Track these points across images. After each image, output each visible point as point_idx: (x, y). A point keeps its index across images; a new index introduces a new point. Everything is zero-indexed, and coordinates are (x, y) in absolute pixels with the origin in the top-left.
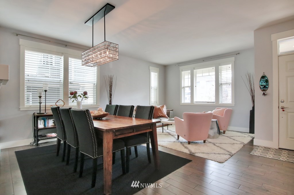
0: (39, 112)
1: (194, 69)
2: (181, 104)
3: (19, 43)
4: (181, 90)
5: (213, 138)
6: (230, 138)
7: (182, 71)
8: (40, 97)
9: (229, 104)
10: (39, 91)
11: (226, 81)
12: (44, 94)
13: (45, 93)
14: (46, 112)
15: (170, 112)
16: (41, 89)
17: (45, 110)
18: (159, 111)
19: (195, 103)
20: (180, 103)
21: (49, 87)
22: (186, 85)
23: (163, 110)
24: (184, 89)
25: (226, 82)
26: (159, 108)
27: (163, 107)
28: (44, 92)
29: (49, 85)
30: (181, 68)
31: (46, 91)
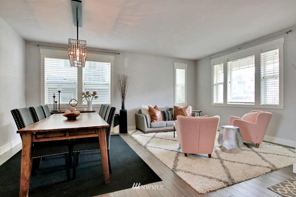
0: (53, 110)
1: (228, 61)
2: (212, 105)
3: (40, 53)
4: (213, 88)
5: (231, 151)
6: (259, 155)
7: (214, 65)
8: (54, 97)
9: (275, 106)
10: (53, 91)
11: (273, 72)
12: (57, 94)
13: (59, 93)
14: (60, 110)
15: (195, 114)
16: (55, 90)
17: (59, 108)
18: (180, 112)
19: (228, 103)
20: (212, 103)
21: (62, 88)
22: (219, 82)
23: (185, 112)
24: (217, 86)
25: (273, 74)
26: (181, 109)
27: (187, 107)
28: (57, 92)
29: (62, 86)
30: (213, 61)
31: (59, 92)
